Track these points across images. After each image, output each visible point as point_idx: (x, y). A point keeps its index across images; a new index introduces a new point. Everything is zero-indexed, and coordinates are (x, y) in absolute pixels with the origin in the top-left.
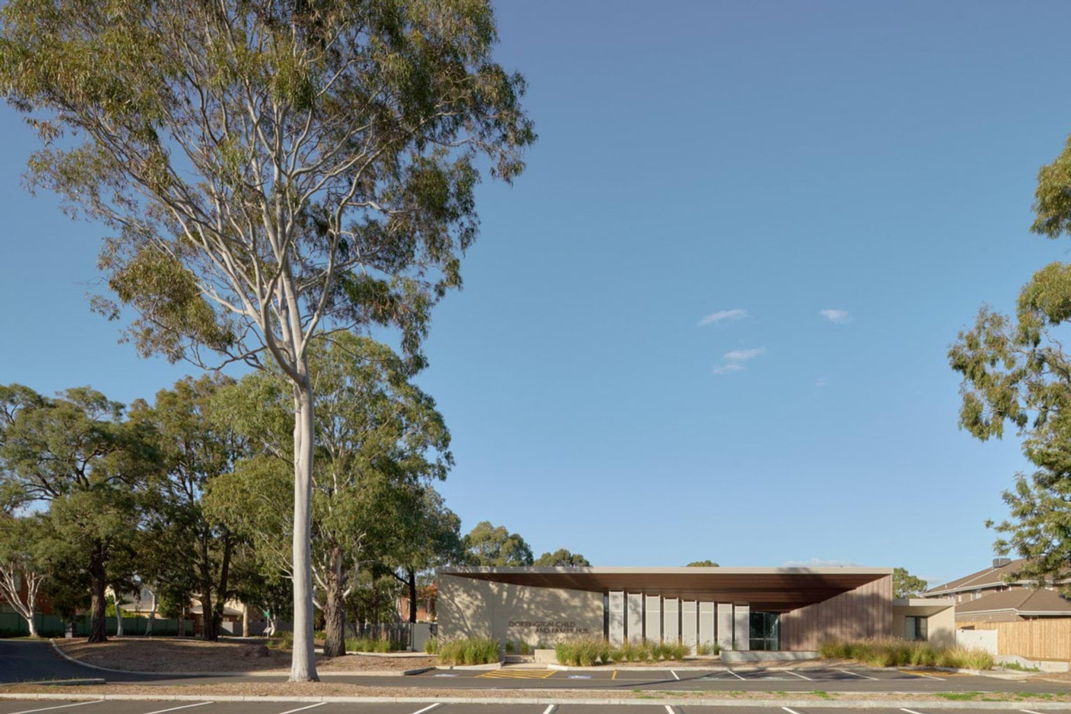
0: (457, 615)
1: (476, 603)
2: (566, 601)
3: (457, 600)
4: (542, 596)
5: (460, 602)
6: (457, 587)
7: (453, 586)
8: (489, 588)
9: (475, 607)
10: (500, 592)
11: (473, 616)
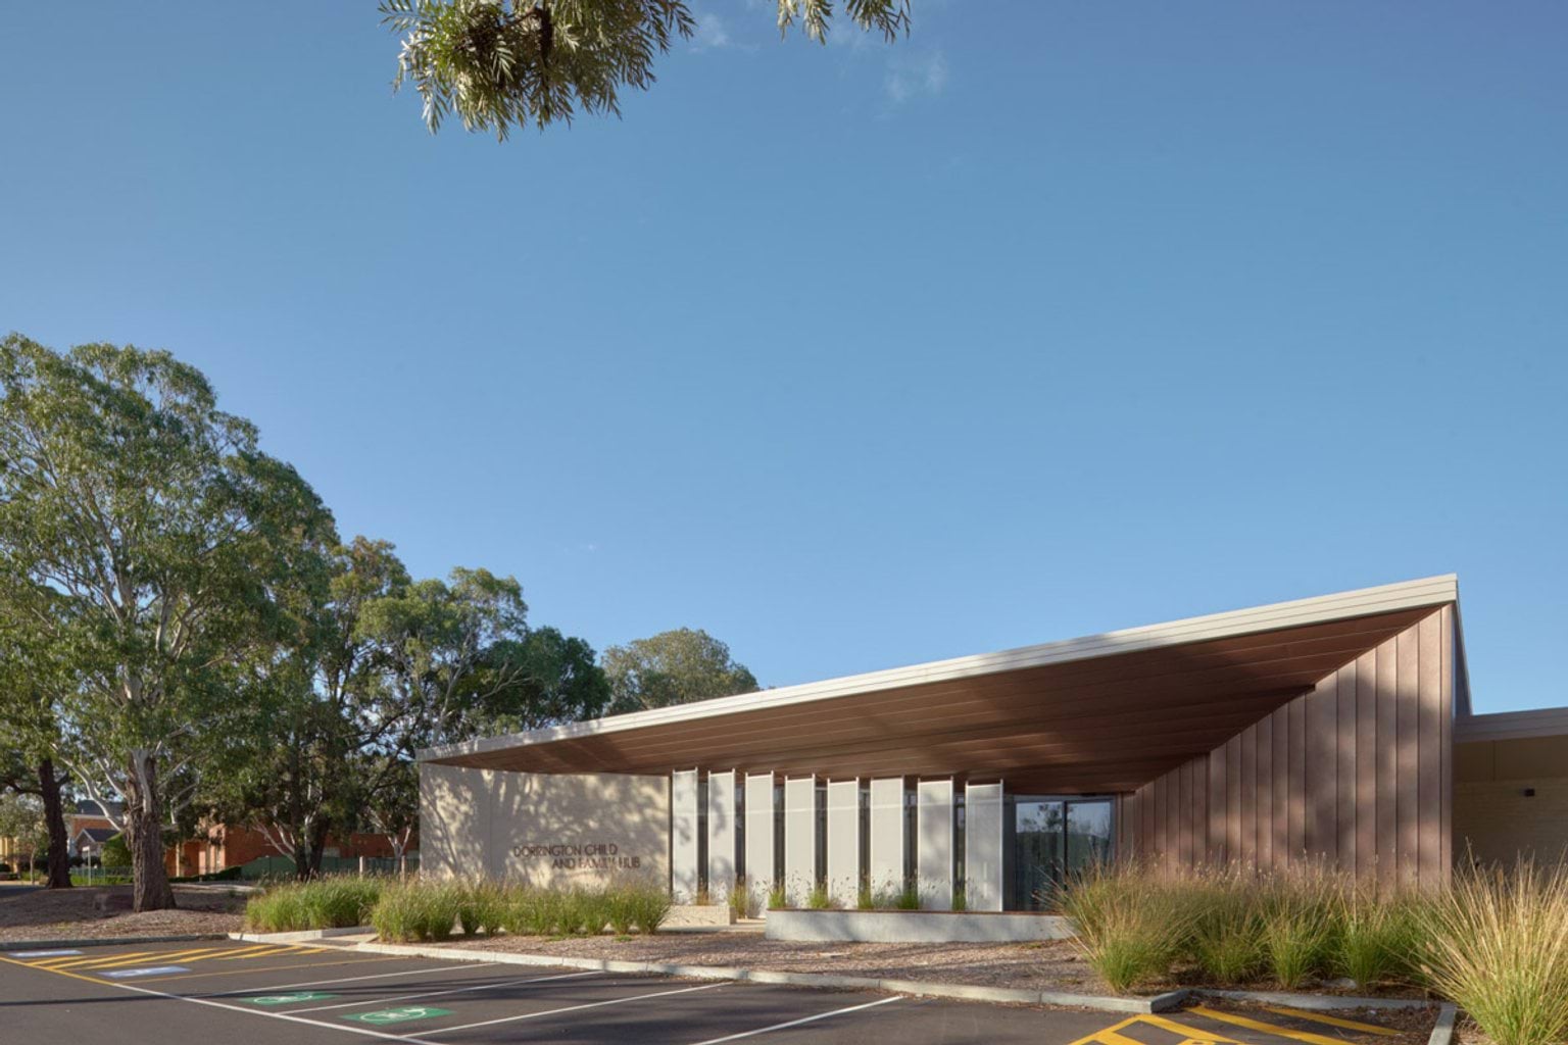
0: (439, 833)
1: (464, 808)
2: (595, 792)
3: (439, 804)
4: (557, 786)
5: (444, 808)
6: (439, 781)
7: (435, 779)
8: (481, 777)
9: (462, 817)
10: (497, 787)
11: (459, 831)
